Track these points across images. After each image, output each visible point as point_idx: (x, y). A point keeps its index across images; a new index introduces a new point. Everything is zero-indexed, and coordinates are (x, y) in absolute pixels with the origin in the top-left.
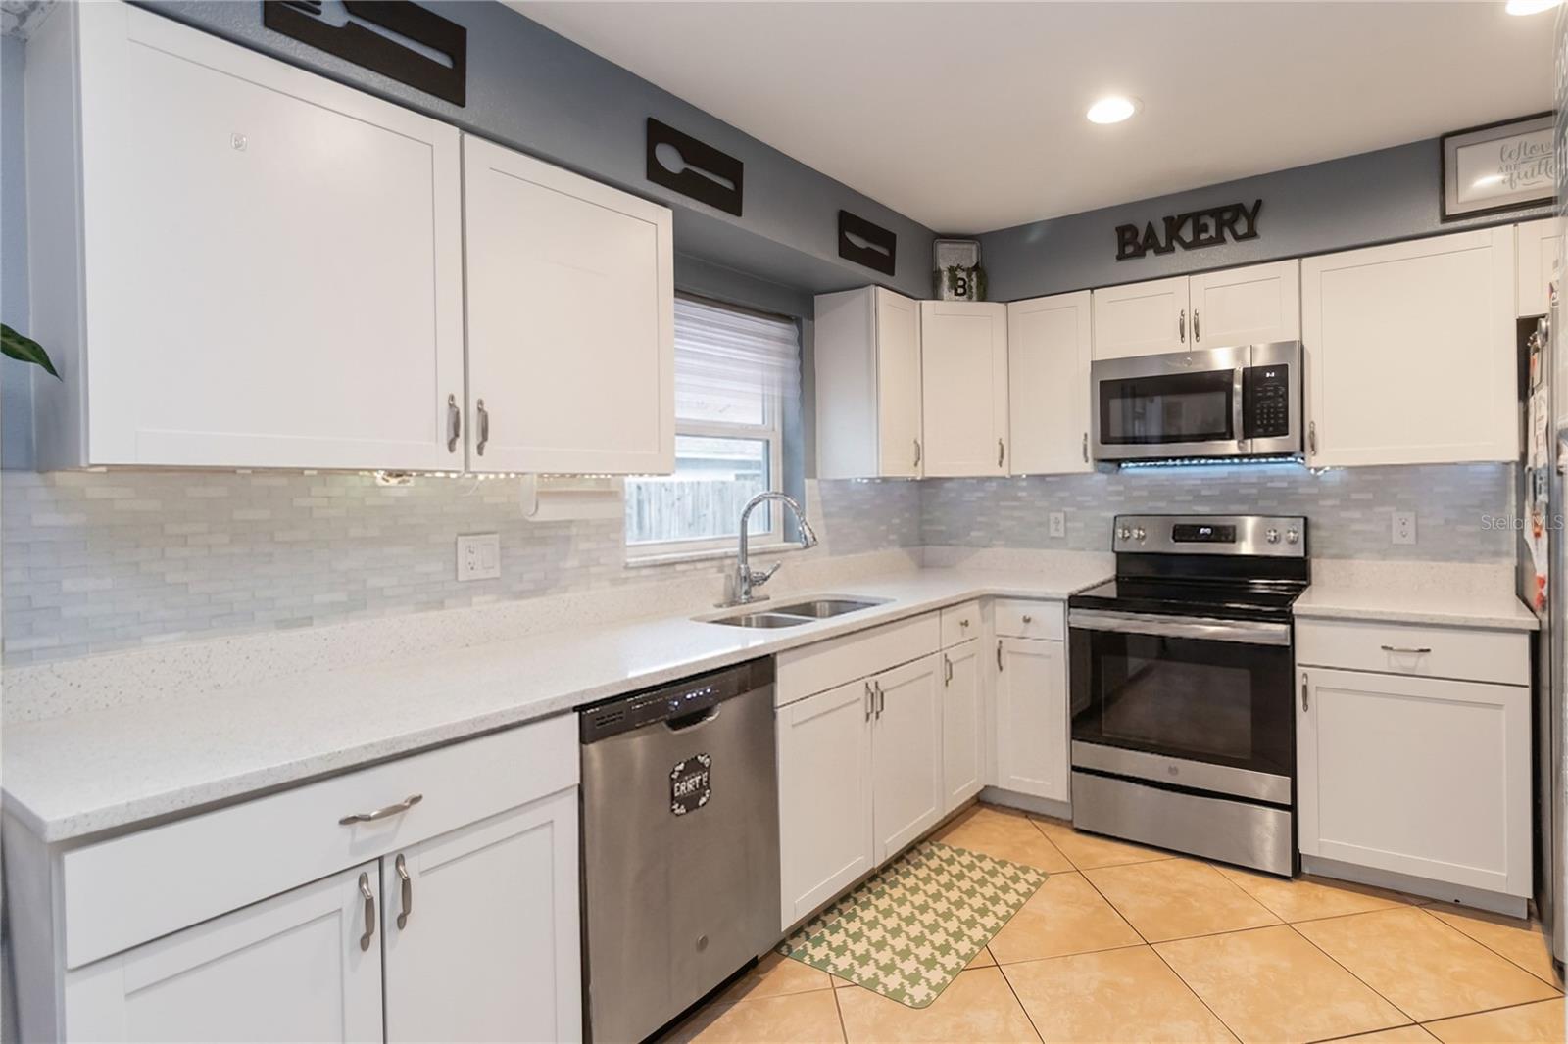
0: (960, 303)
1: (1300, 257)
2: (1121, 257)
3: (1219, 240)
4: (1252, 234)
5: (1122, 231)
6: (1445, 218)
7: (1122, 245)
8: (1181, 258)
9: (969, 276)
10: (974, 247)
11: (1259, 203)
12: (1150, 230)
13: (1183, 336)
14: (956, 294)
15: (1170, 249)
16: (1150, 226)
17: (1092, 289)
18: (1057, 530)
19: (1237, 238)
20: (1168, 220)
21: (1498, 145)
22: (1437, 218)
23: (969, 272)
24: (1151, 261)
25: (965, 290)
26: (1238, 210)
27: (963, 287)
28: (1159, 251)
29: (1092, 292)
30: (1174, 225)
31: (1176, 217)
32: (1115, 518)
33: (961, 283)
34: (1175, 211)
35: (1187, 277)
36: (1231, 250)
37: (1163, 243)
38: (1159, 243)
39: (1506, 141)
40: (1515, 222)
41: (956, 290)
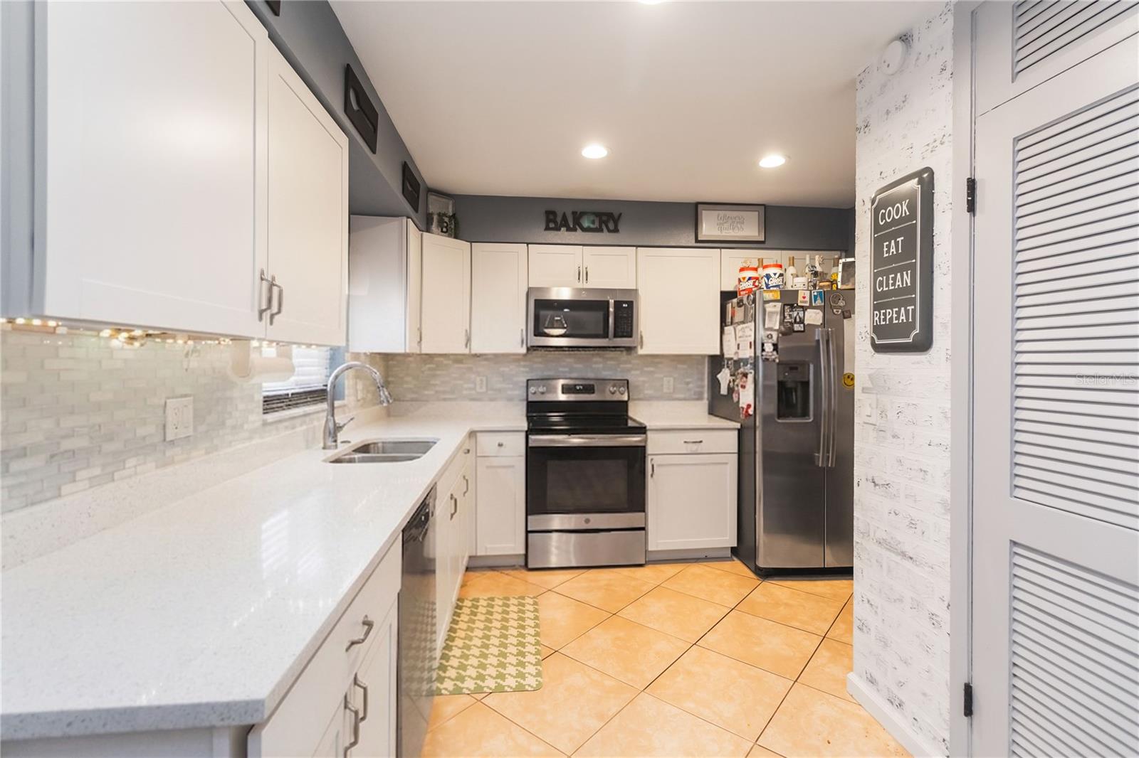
0: (444, 238)
1: (637, 246)
2: (547, 228)
3: (599, 230)
4: (616, 230)
5: (548, 213)
6: (697, 241)
7: (548, 221)
8: (578, 236)
9: (450, 221)
10: (451, 202)
11: (621, 214)
12: (564, 217)
13: (579, 279)
14: (442, 231)
15: (575, 230)
16: (564, 214)
17: (528, 244)
18: (481, 387)
19: (609, 231)
20: (574, 213)
21: (717, 212)
22: (694, 241)
23: (450, 217)
24: (563, 235)
25: (447, 230)
26: (610, 216)
27: (446, 227)
28: (569, 229)
29: (528, 246)
30: (578, 217)
31: (578, 213)
32: (528, 380)
33: (445, 225)
34: (579, 209)
35: (581, 247)
36: (604, 237)
37: (572, 226)
38: (569, 225)
39: (720, 212)
40: (721, 248)
41: (442, 230)
